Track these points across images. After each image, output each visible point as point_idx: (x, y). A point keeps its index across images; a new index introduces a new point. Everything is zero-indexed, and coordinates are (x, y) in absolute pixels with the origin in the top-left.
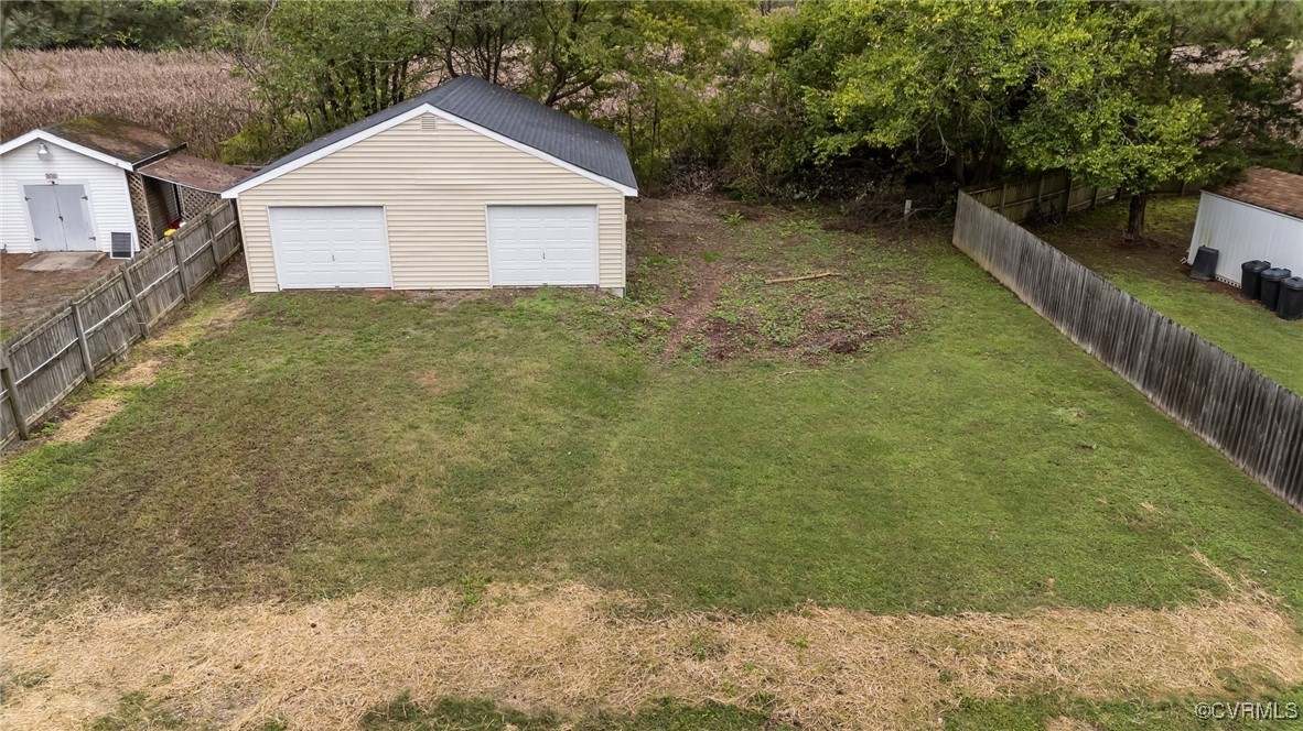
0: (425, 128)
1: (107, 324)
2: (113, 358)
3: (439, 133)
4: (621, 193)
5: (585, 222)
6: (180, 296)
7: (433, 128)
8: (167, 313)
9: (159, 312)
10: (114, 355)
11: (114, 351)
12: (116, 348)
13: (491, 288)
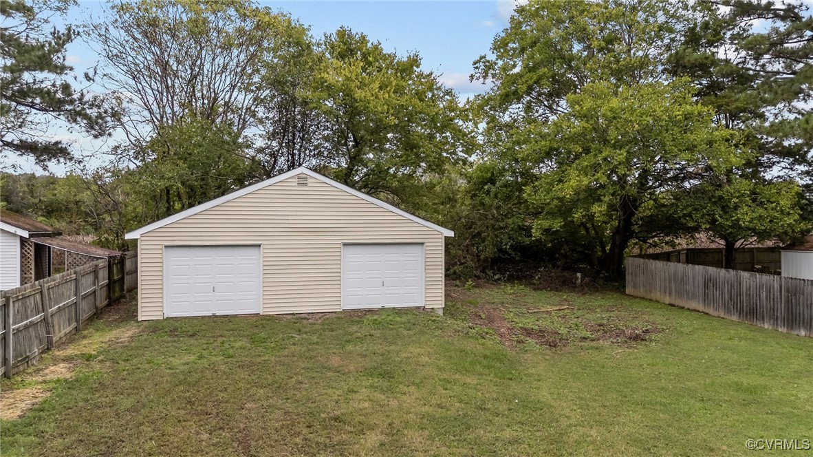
0: (300, 184)
1: (27, 327)
2: (27, 360)
3: (310, 189)
4: (442, 234)
5: (413, 257)
6: (74, 324)
7: (306, 185)
8: (66, 335)
9: (60, 332)
10: (28, 357)
11: (28, 354)
12: (30, 352)
13: (341, 310)
